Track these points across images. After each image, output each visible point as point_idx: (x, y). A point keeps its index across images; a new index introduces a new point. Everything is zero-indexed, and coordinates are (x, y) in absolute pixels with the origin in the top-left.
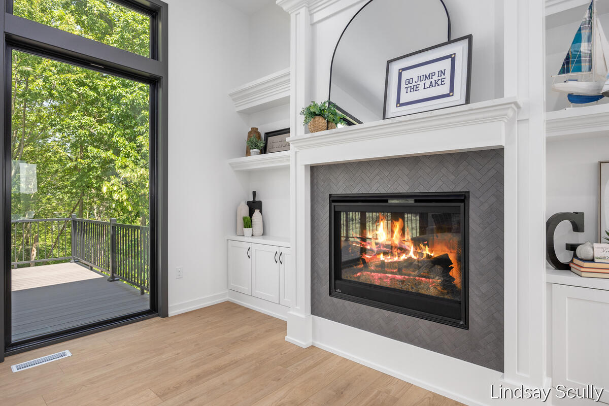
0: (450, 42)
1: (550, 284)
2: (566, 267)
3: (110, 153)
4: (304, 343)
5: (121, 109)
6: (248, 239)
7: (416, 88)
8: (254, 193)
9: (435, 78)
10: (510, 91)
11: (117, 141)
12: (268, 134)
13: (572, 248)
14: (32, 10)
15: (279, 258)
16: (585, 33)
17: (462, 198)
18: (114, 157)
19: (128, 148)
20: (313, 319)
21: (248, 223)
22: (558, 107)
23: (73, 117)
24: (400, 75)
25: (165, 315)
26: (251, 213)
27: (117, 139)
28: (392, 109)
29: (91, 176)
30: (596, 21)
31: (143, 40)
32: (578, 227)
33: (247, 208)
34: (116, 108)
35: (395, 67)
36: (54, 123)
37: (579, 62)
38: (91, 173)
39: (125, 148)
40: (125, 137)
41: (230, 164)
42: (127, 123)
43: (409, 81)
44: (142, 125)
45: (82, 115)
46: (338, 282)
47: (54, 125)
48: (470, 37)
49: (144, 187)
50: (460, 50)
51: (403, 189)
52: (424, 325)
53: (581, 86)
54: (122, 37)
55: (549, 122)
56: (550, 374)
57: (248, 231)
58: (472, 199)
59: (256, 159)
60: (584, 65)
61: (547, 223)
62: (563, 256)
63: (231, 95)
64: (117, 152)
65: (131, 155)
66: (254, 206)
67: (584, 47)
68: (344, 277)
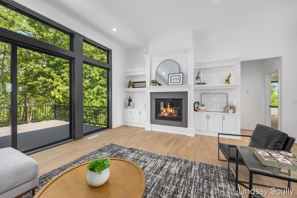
0: (179, 73)
1: (194, 113)
2: (197, 111)
3: (50, 79)
4: (149, 130)
5: (54, 62)
6: (130, 109)
7: (174, 80)
8: (130, 97)
9: (177, 79)
10: (189, 83)
11: (53, 75)
12: (134, 83)
13: (197, 107)
14: (15, 20)
15: (140, 113)
16: (199, 73)
17: (181, 100)
18: (52, 81)
19: (58, 78)
20: (151, 125)
21: (129, 105)
22: (195, 85)
23: (31, 64)
24: (171, 77)
25: (111, 128)
26: (130, 102)
27: (53, 74)
28: (170, 83)
29: (37, 88)
30: (201, 71)
31: (64, 37)
32: (198, 104)
33: (128, 101)
34: (52, 62)
35: (170, 75)
36: (22, 66)
37: (198, 78)
38: (37, 87)
39: (56, 78)
40: (56, 73)
41: (124, 90)
42: (56, 68)
43: (173, 79)
44: (63, 69)
45: (35, 63)
46: (157, 116)
47: (23, 67)
48: (183, 73)
49: (67, 93)
50: (181, 75)
51: (171, 98)
52: (175, 122)
53: (199, 82)
54: (55, 35)
55: (194, 87)
56: (194, 127)
57: (129, 107)
58: (183, 100)
59: (131, 89)
60: (199, 78)
61: (194, 104)
62: (196, 109)
63: (124, 72)
64: (53, 79)
65: (59, 80)
66: (130, 100)
67: (199, 75)
68: (158, 115)
